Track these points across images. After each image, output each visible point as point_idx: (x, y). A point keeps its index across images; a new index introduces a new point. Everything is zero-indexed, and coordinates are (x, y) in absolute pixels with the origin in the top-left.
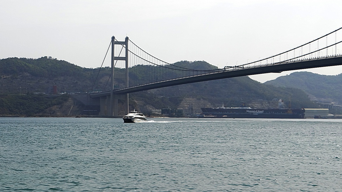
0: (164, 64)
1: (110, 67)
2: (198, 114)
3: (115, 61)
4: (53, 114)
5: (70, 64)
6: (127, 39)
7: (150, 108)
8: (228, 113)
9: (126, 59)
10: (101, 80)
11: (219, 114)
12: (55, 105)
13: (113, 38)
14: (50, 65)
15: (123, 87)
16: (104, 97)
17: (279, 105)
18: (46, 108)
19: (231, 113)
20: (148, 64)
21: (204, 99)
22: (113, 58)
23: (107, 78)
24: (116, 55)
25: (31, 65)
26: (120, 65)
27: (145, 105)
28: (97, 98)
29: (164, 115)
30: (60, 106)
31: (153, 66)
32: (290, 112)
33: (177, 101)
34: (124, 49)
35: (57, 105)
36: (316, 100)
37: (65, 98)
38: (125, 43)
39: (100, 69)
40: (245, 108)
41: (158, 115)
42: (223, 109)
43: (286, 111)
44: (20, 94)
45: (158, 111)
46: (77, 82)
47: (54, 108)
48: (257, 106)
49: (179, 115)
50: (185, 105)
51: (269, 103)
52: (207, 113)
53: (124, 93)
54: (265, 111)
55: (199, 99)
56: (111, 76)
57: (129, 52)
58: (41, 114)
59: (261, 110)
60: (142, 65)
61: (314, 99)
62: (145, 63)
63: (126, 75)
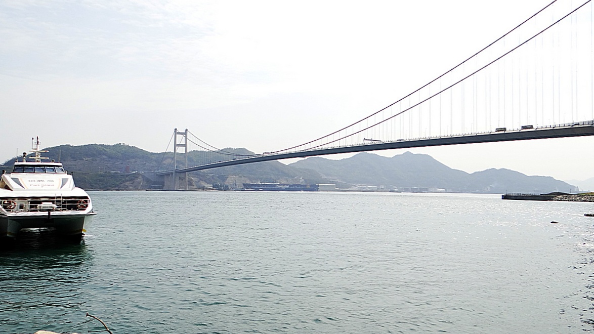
0: (214, 150)
1: (173, 152)
2: (241, 188)
3: (177, 147)
4: (126, 189)
5: (139, 149)
6: (187, 130)
7: (203, 184)
8: (263, 187)
9: (185, 146)
10: (164, 162)
11: (256, 188)
12: (128, 181)
13: (176, 129)
14: (123, 149)
15: (182, 168)
16: (168, 175)
17: (301, 181)
18: (121, 184)
19: (265, 187)
20: (202, 150)
21: (244, 177)
22: (176, 145)
23: (170, 160)
24: (177, 143)
25: (108, 150)
26: (181, 150)
27: (199, 181)
28: (162, 176)
29: (214, 189)
30: (131, 182)
31: (205, 152)
32: (308, 187)
33: (224, 178)
34: (184, 138)
35: (130, 181)
36: (326, 177)
37: (136, 176)
38: (185, 133)
39: (164, 153)
40: (275, 183)
41: (210, 189)
42: (259, 184)
43: (306, 186)
44: (100, 173)
45: (210, 186)
46: (145, 164)
47: (127, 184)
48: (284, 182)
49: (226, 189)
50: (229, 181)
51: (292, 180)
52: (247, 187)
53: (184, 172)
54: (290, 186)
55: (241, 177)
56: (173, 159)
57: (188, 140)
58: (117, 188)
59: (288, 185)
60: (197, 151)
61: (324, 177)
62: (199, 149)
63: (185, 157)
